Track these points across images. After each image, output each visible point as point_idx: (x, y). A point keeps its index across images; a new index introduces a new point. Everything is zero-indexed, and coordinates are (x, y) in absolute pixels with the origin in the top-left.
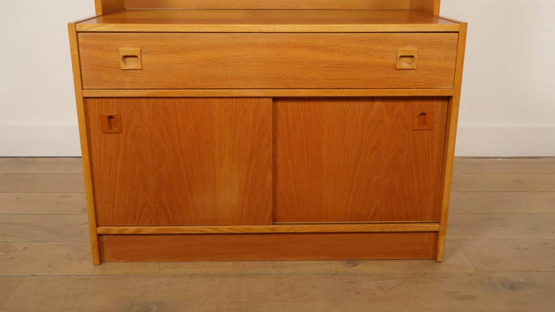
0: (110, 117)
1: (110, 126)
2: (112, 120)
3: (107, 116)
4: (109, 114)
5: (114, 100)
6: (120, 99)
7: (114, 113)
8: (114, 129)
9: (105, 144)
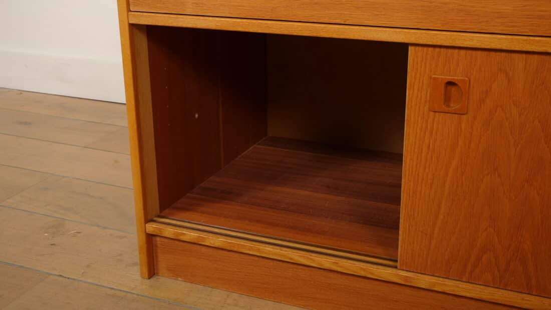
0: (450, 84)
1: (447, 99)
2: (453, 89)
3: (446, 81)
4: (449, 78)
5: (463, 52)
6: (474, 52)
7: (457, 77)
8: (454, 106)
9: (431, 132)
